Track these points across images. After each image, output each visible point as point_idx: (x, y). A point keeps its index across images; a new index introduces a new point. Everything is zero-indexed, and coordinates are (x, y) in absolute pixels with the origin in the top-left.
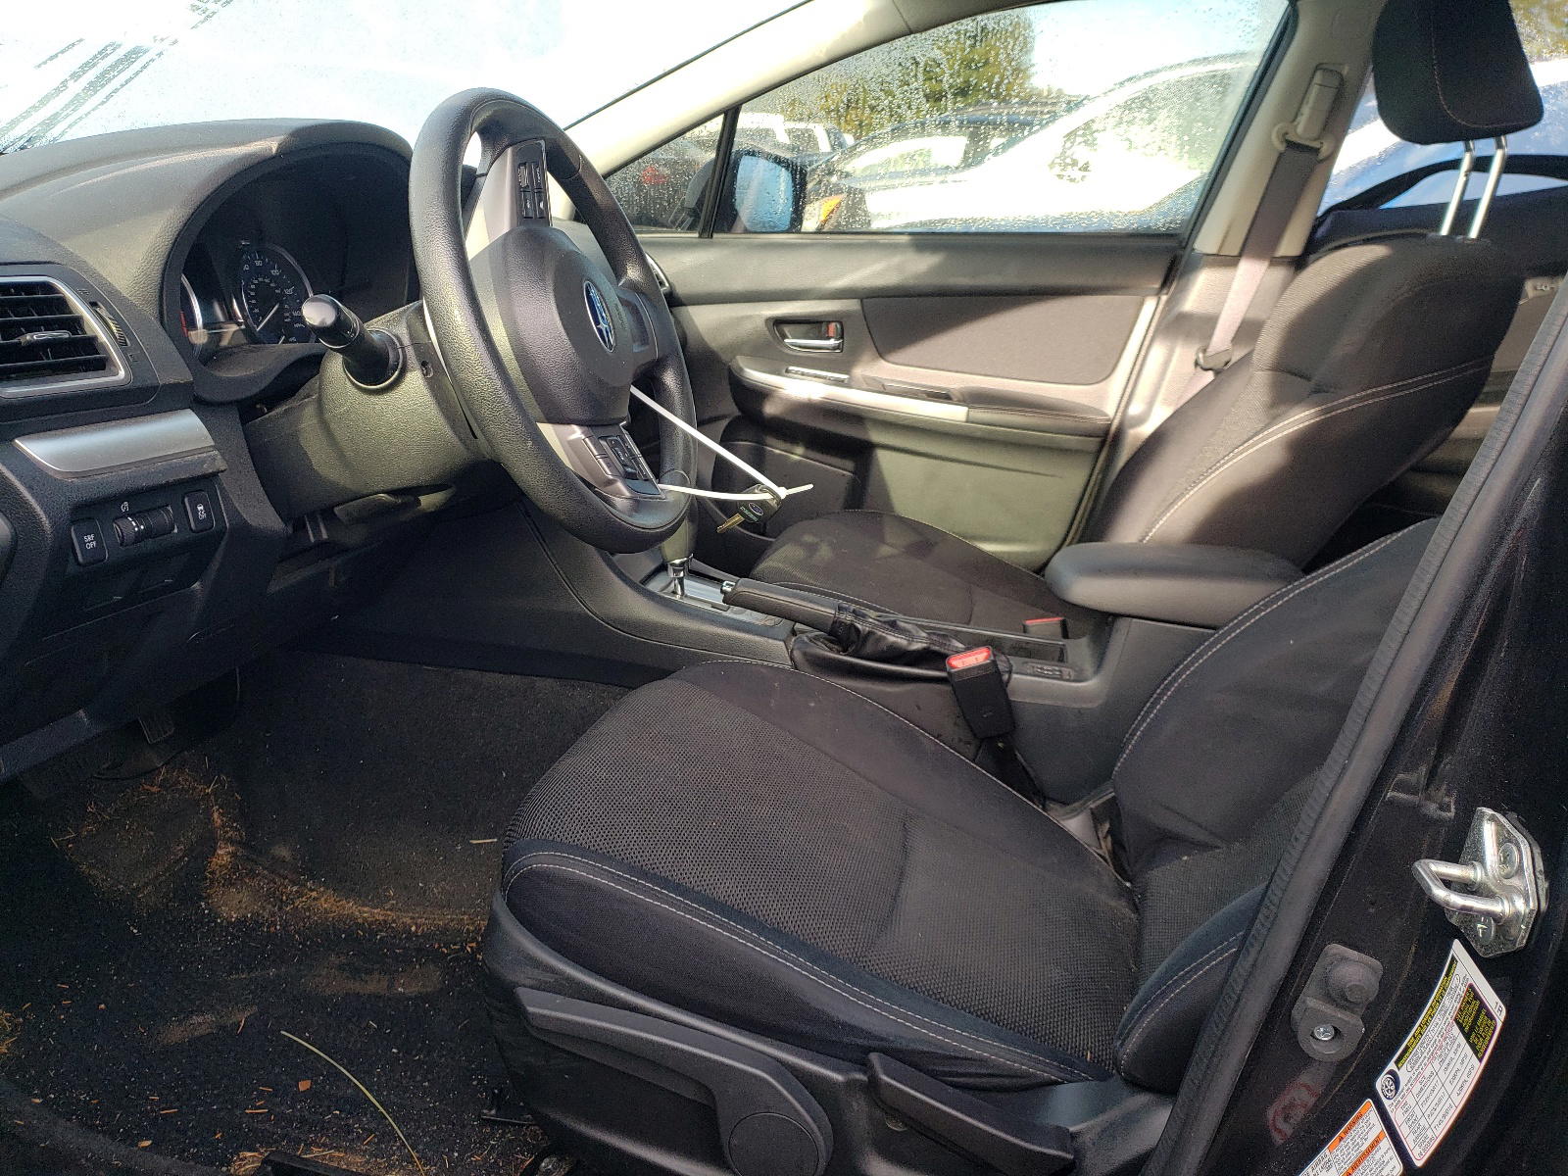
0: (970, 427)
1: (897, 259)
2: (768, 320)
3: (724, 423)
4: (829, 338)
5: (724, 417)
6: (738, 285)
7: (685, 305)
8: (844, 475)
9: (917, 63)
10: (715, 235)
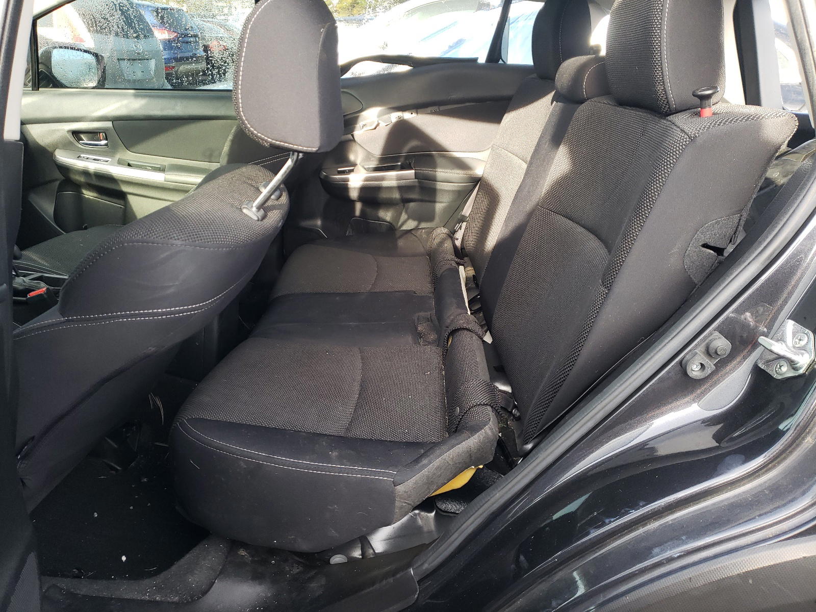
0: (166, 184)
1: (125, 102)
2: (68, 131)
3: (57, 183)
4: (101, 140)
5: (56, 180)
6: (49, 114)
7: (25, 124)
8: (121, 207)
9: (115, 5)
10: (40, 89)
